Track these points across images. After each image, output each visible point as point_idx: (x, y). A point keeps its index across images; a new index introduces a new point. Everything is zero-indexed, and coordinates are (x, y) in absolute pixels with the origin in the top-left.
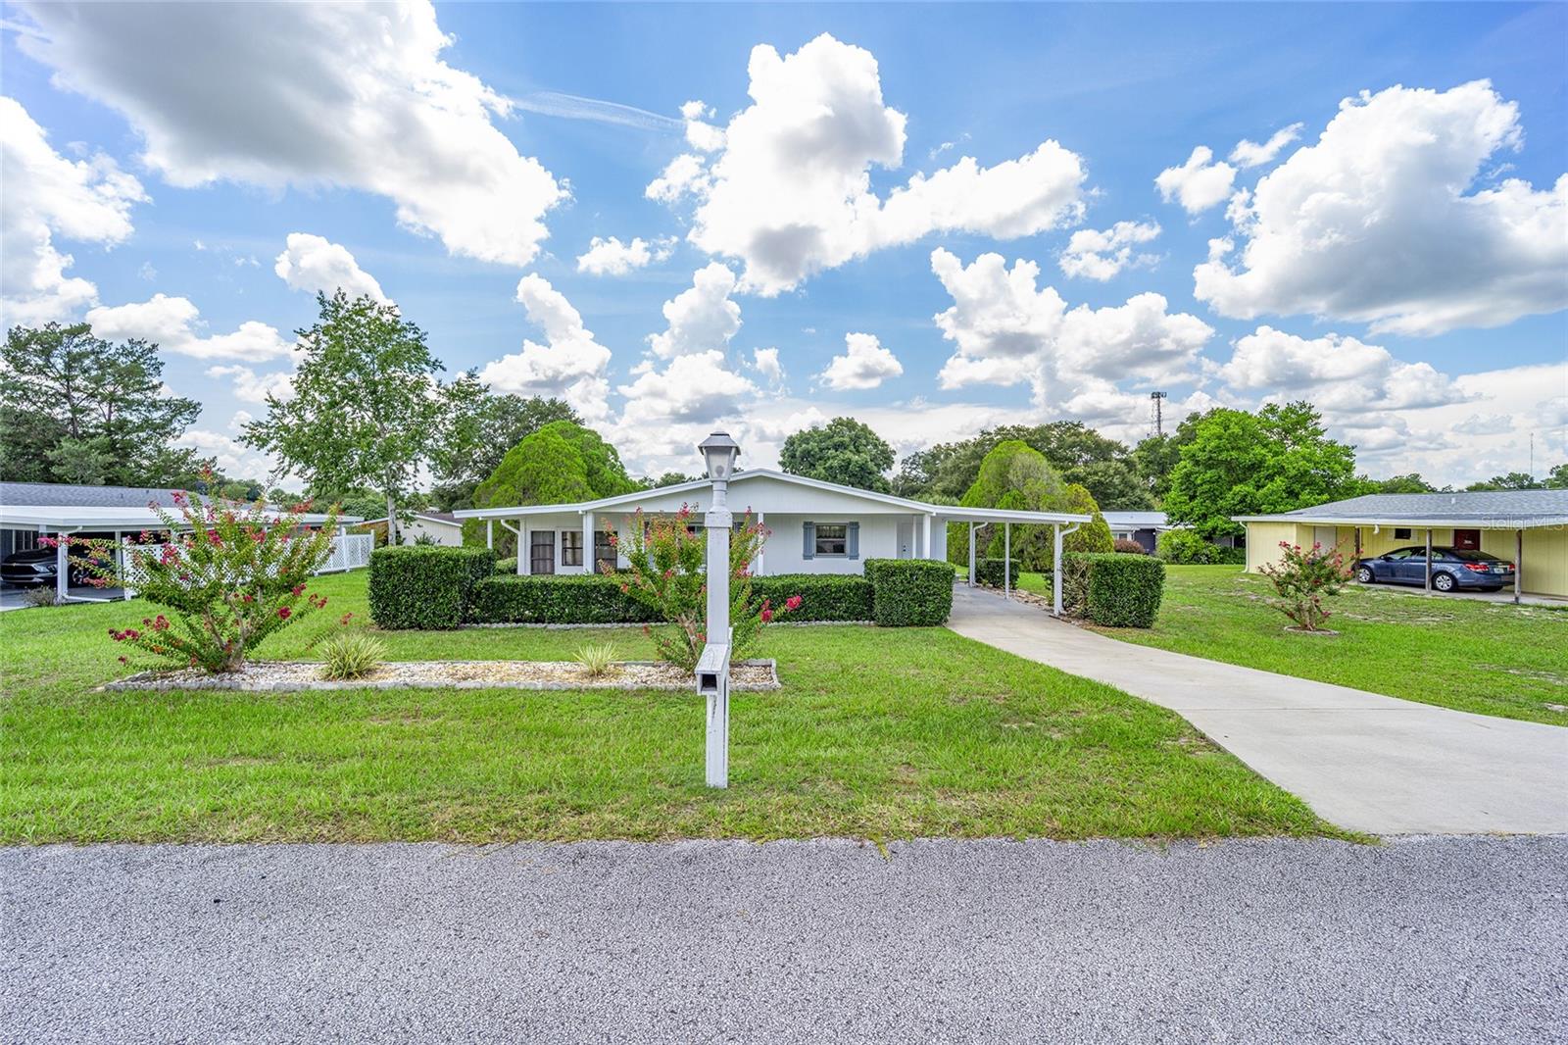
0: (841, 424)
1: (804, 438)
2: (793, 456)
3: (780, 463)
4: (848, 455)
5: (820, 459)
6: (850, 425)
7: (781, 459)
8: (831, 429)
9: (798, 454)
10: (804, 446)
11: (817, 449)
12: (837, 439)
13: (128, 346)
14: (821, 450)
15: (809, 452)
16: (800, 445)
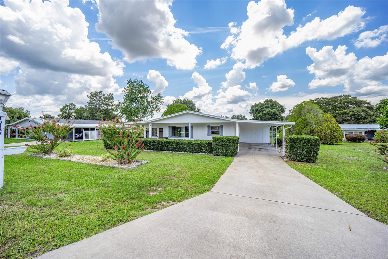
0: (268, 101)
1: (256, 105)
2: (253, 111)
4: (270, 109)
5: (261, 111)
6: (271, 101)
7: (250, 112)
8: (265, 103)
9: (254, 110)
11: (260, 108)
12: (266, 105)
13: (108, 94)
14: (262, 109)
15: (258, 109)
16: (255, 108)
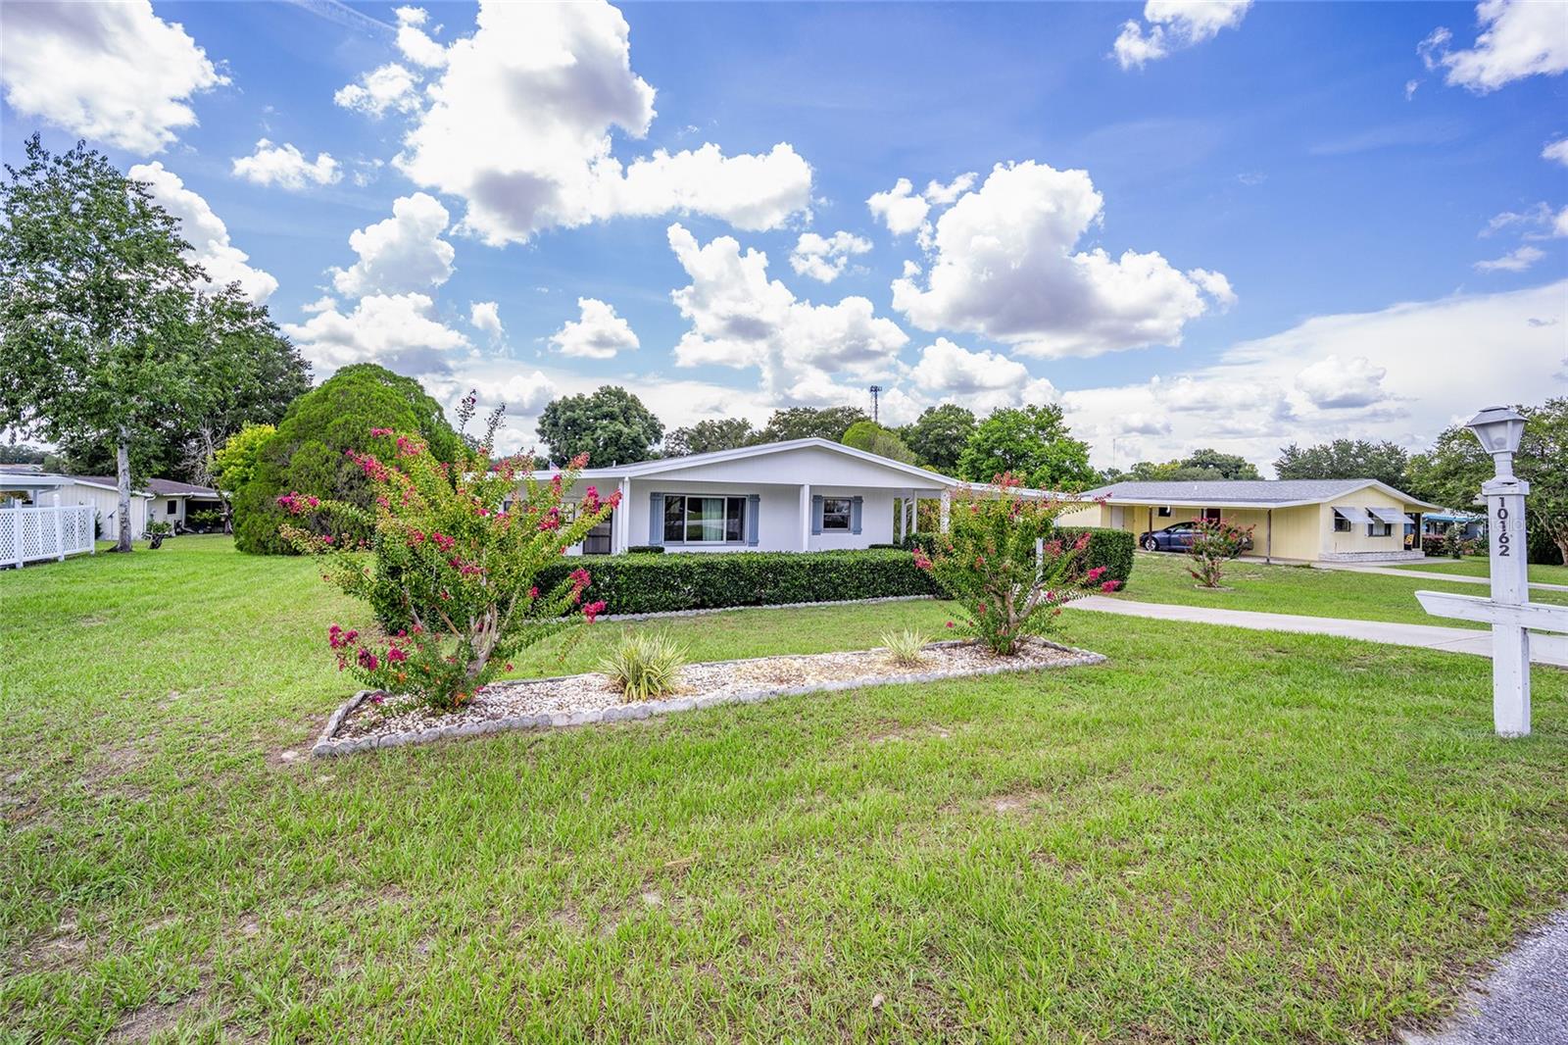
0: (610, 393)
4: (620, 427)
5: (588, 428)
8: (598, 398)
11: (583, 418)
12: (605, 409)
14: (588, 419)
15: (574, 420)
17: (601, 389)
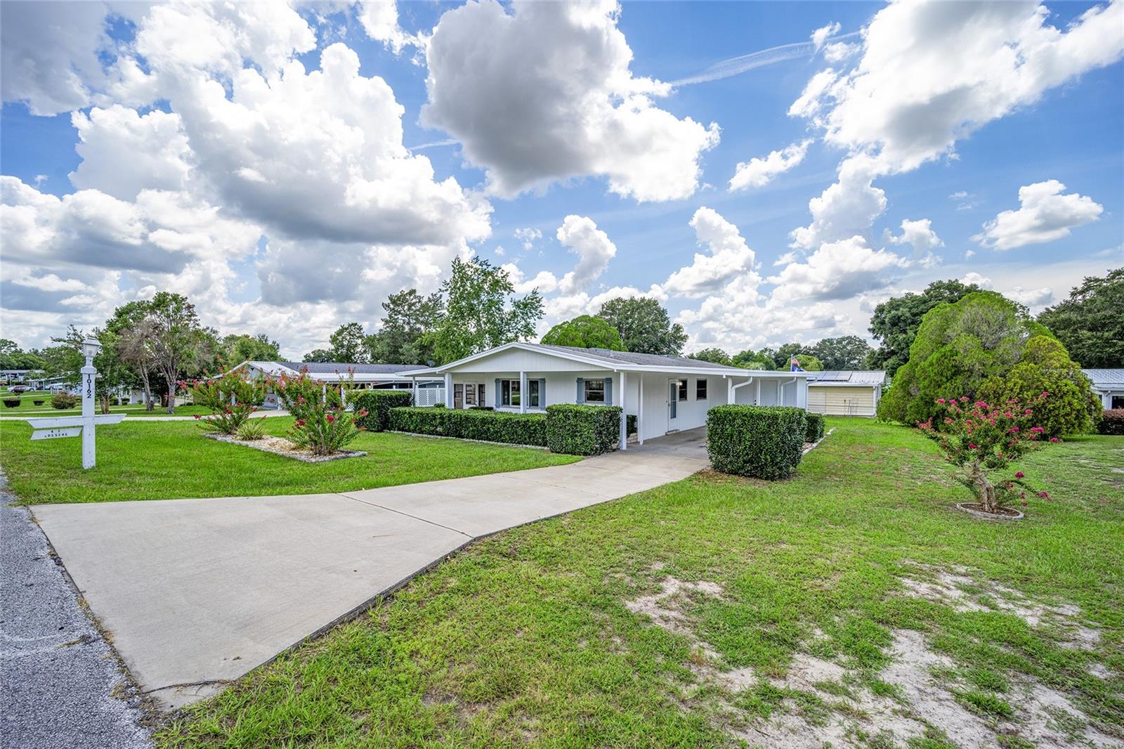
1: (895, 304)
2: (883, 323)
3: (869, 330)
5: (913, 323)
6: (953, 287)
7: (871, 326)
8: (927, 294)
9: (887, 320)
10: (893, 312)
11: (908, 314)
14: (915, 315)
15: (899, 318)
16: (890, 312)
17: (932, 285)
